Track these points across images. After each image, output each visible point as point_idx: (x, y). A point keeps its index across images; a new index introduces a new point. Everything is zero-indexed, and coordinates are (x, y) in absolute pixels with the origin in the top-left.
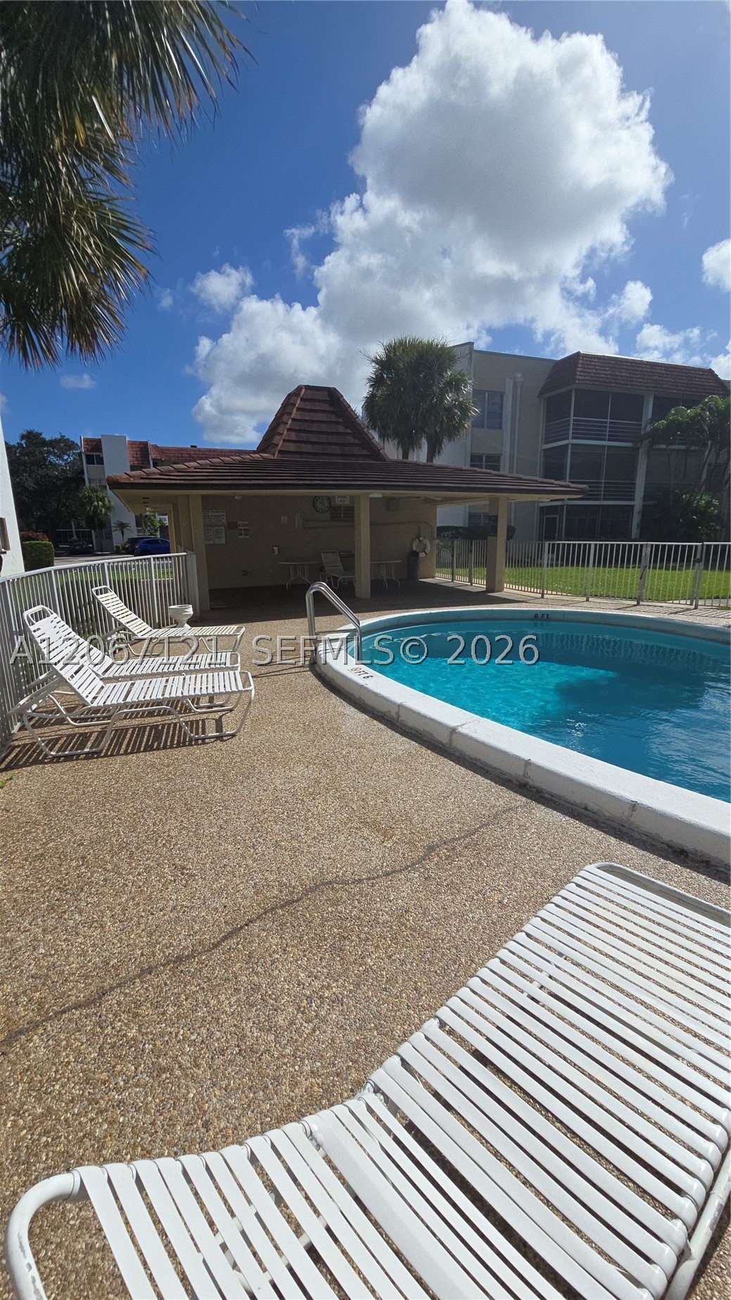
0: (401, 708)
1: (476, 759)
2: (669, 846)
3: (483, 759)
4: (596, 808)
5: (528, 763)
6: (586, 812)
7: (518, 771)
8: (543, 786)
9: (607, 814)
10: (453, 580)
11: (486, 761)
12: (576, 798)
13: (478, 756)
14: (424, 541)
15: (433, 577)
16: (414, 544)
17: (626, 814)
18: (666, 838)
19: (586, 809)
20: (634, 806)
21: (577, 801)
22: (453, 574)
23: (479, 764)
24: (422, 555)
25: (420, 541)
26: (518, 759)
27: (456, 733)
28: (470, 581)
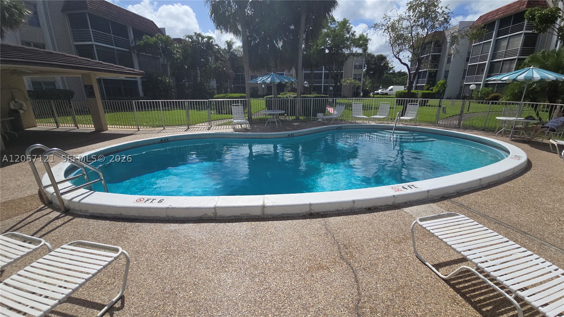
0: (216, 209)
1: (282, 214)
2: (366, 209)
3: (286, 213)
4: (341, 209)
5: (310, 205)
6: (339, 212)
7: (307, 210)
8: (319, 211)
9: (345, 209)
10: (58, 126)
11: (288, 213)
12: (334, 208)
13: (283, 212)
14: (19, 101)
15: (35, 126)
16: (11, 104)
17: (352, 205)
18: (364, 207)
19: (338, 211)
20: (354, 201)
21: (334, 210)
22: (56, 123)
23: (285, 216)
24: (21, 112)
25: (16, 102)
26: (305, 205)
27: (266, 207)
28: (76, 126)
